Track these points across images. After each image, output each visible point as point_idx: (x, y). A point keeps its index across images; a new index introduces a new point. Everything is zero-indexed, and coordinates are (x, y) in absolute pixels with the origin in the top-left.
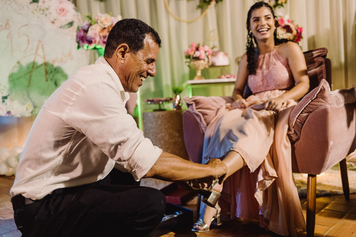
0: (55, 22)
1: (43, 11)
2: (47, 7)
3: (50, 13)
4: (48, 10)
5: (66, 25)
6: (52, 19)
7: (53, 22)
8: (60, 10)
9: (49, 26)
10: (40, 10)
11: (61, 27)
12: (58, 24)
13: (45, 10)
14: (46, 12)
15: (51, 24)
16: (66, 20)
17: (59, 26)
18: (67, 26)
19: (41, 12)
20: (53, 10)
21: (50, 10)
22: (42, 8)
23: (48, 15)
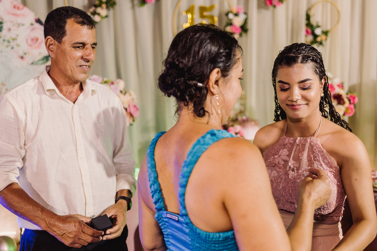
0: (24, 56)
1: (9, 42)
2: (14, 36)
3: (18, 45)
4: (15, 41)
5: (39, 60)
6: (21, 54)
7: (22, 58)
8: (32, 40)
9: (17, 62)
10: (4, 40)
11: (32, 64)
12: (28, 59)
13: (11, 41)
14: (12, 44)
15: (20, 59)
16: (40, 53)
17: (30, 62)
18: (41, 62)
19: (6, 43)
20: (21, 41)
21: (18, 41)
22: (7, 38)
23: (15, 47)
